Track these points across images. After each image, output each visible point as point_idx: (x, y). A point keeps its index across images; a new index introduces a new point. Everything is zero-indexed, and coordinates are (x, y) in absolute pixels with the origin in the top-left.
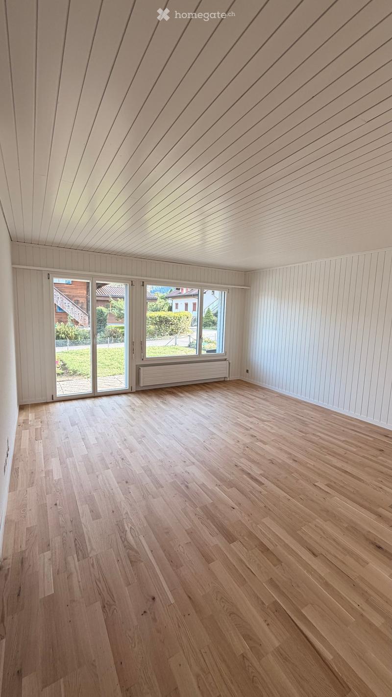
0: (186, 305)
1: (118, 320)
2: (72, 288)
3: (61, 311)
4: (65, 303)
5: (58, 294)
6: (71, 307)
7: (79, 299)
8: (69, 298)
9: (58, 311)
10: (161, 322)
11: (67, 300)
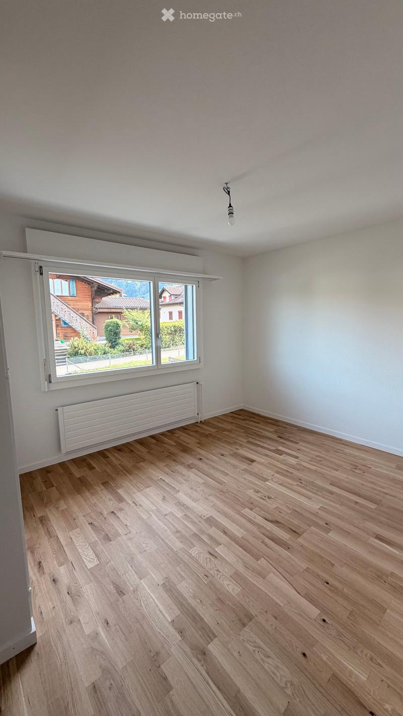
0: (171, 313)
1: (131, 332)
2: (76, 301)
3: (66, 326)
4: (73, 317)
5: (65, 307)
6: (79, 321)
7: (84, 312)
8: (76, 310)
9: (63, 325)
10: (176, 331)
11: (74, 314)
